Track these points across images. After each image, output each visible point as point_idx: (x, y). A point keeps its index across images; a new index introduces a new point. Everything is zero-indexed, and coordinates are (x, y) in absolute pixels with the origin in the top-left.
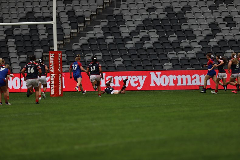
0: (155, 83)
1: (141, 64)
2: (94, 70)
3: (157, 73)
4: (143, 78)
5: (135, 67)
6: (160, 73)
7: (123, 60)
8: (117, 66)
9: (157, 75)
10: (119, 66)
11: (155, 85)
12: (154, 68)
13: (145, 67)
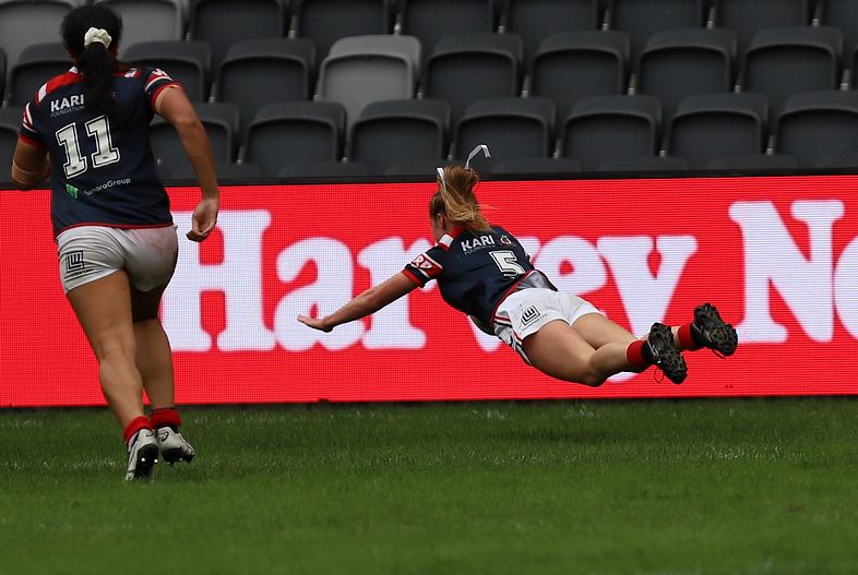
0: (779, 309)
1: (631, 101)
2: (100, 161)
3: (802, 210)
4: (654, 261)
5: (565, 131)
6: (834, 209)
7: (425, 52)
8: (361, 127)
9: (800, 234)
10: (379, 123)
11: (778, 334)
12: (778, 150)
13: (669, 132)
